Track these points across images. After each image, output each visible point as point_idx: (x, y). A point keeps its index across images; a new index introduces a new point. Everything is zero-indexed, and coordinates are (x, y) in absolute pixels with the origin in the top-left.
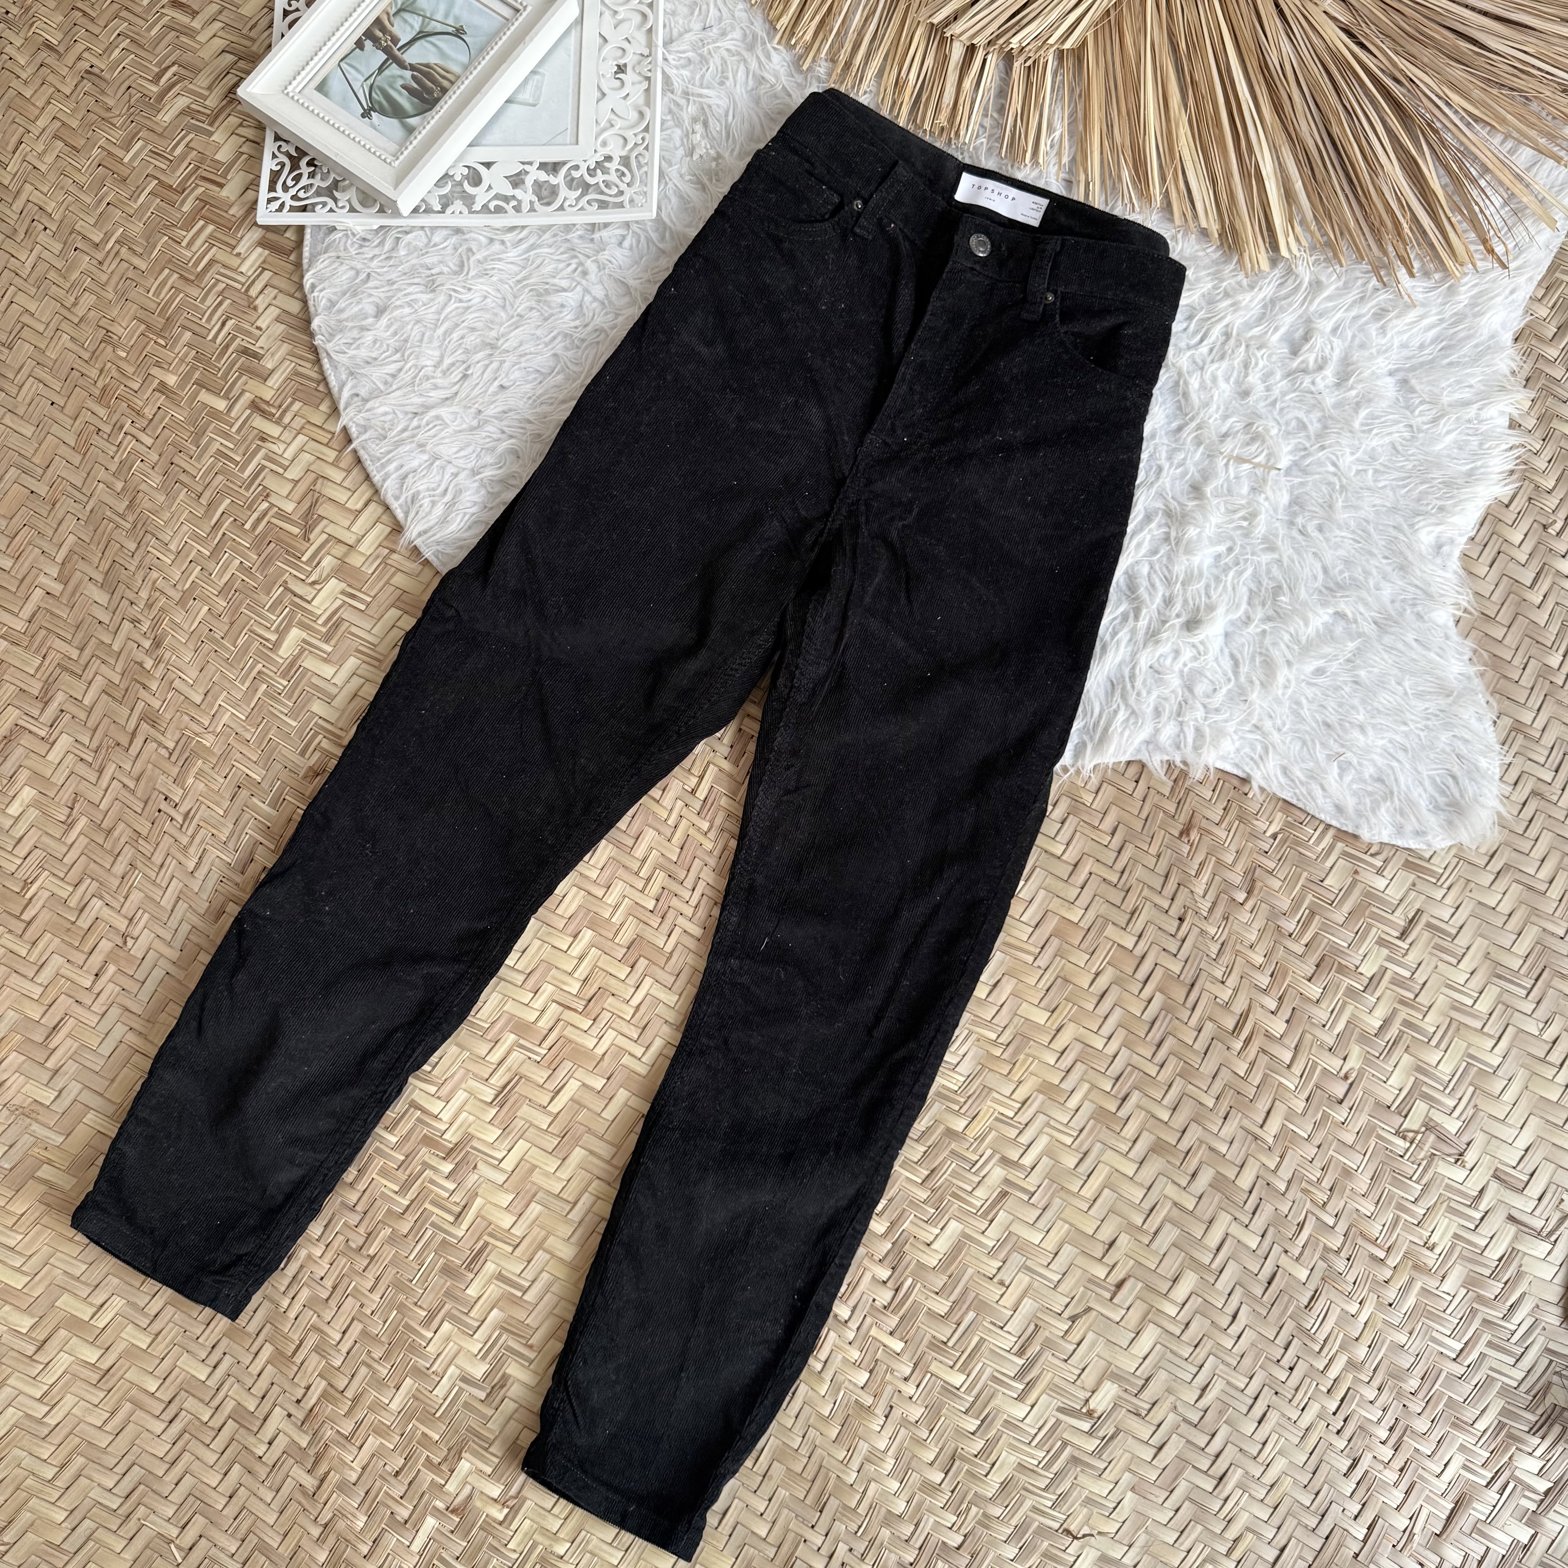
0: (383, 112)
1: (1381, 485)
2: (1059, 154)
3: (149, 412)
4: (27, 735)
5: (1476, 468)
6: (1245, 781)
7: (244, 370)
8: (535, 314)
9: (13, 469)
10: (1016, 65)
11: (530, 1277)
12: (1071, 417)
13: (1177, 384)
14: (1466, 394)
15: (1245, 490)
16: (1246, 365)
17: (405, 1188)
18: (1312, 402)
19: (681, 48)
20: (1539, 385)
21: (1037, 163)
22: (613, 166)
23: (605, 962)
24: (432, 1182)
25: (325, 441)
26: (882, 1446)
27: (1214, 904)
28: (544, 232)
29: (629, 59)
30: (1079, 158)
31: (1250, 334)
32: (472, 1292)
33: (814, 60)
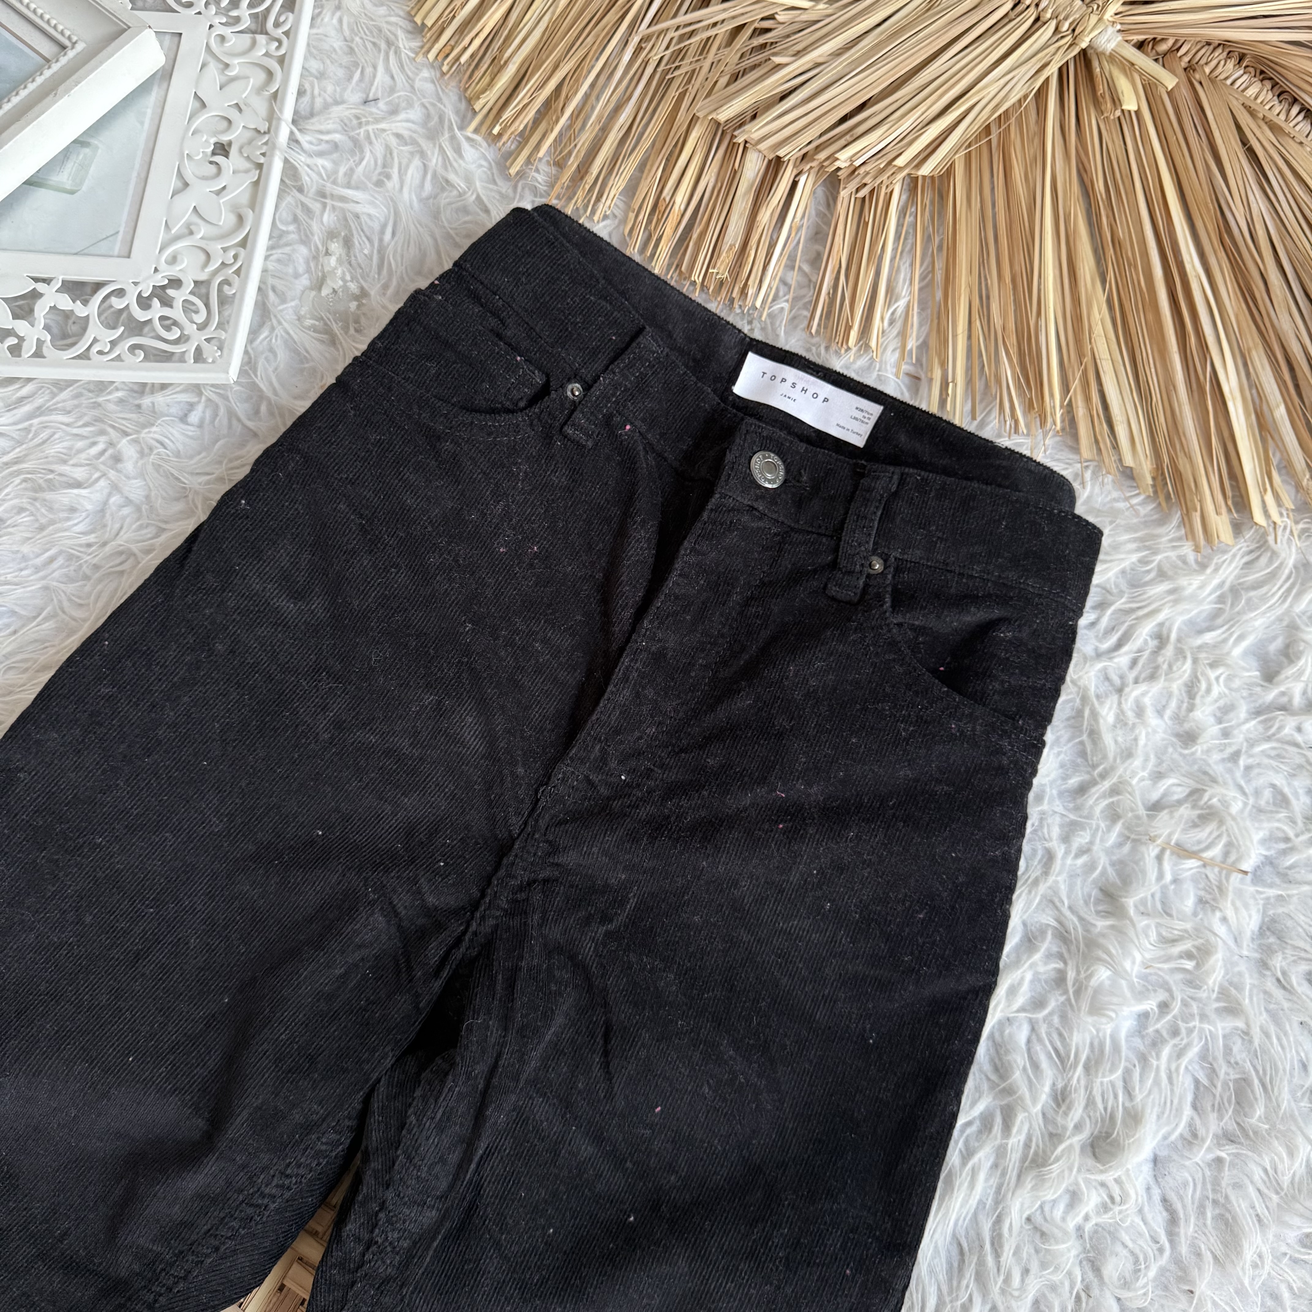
2: (903, 335)
8: (24, 518)
10: (844, 194)
12: (905, 773)
13: (1079, 714)
15: (1190, 903)
16: (1191, 689)
18: (1299, 760)
21: (867, 346)
22: (181, 295)
28: (62, 390)
30: (933, 343)
31: (1199, 641)
33: (528, 161)
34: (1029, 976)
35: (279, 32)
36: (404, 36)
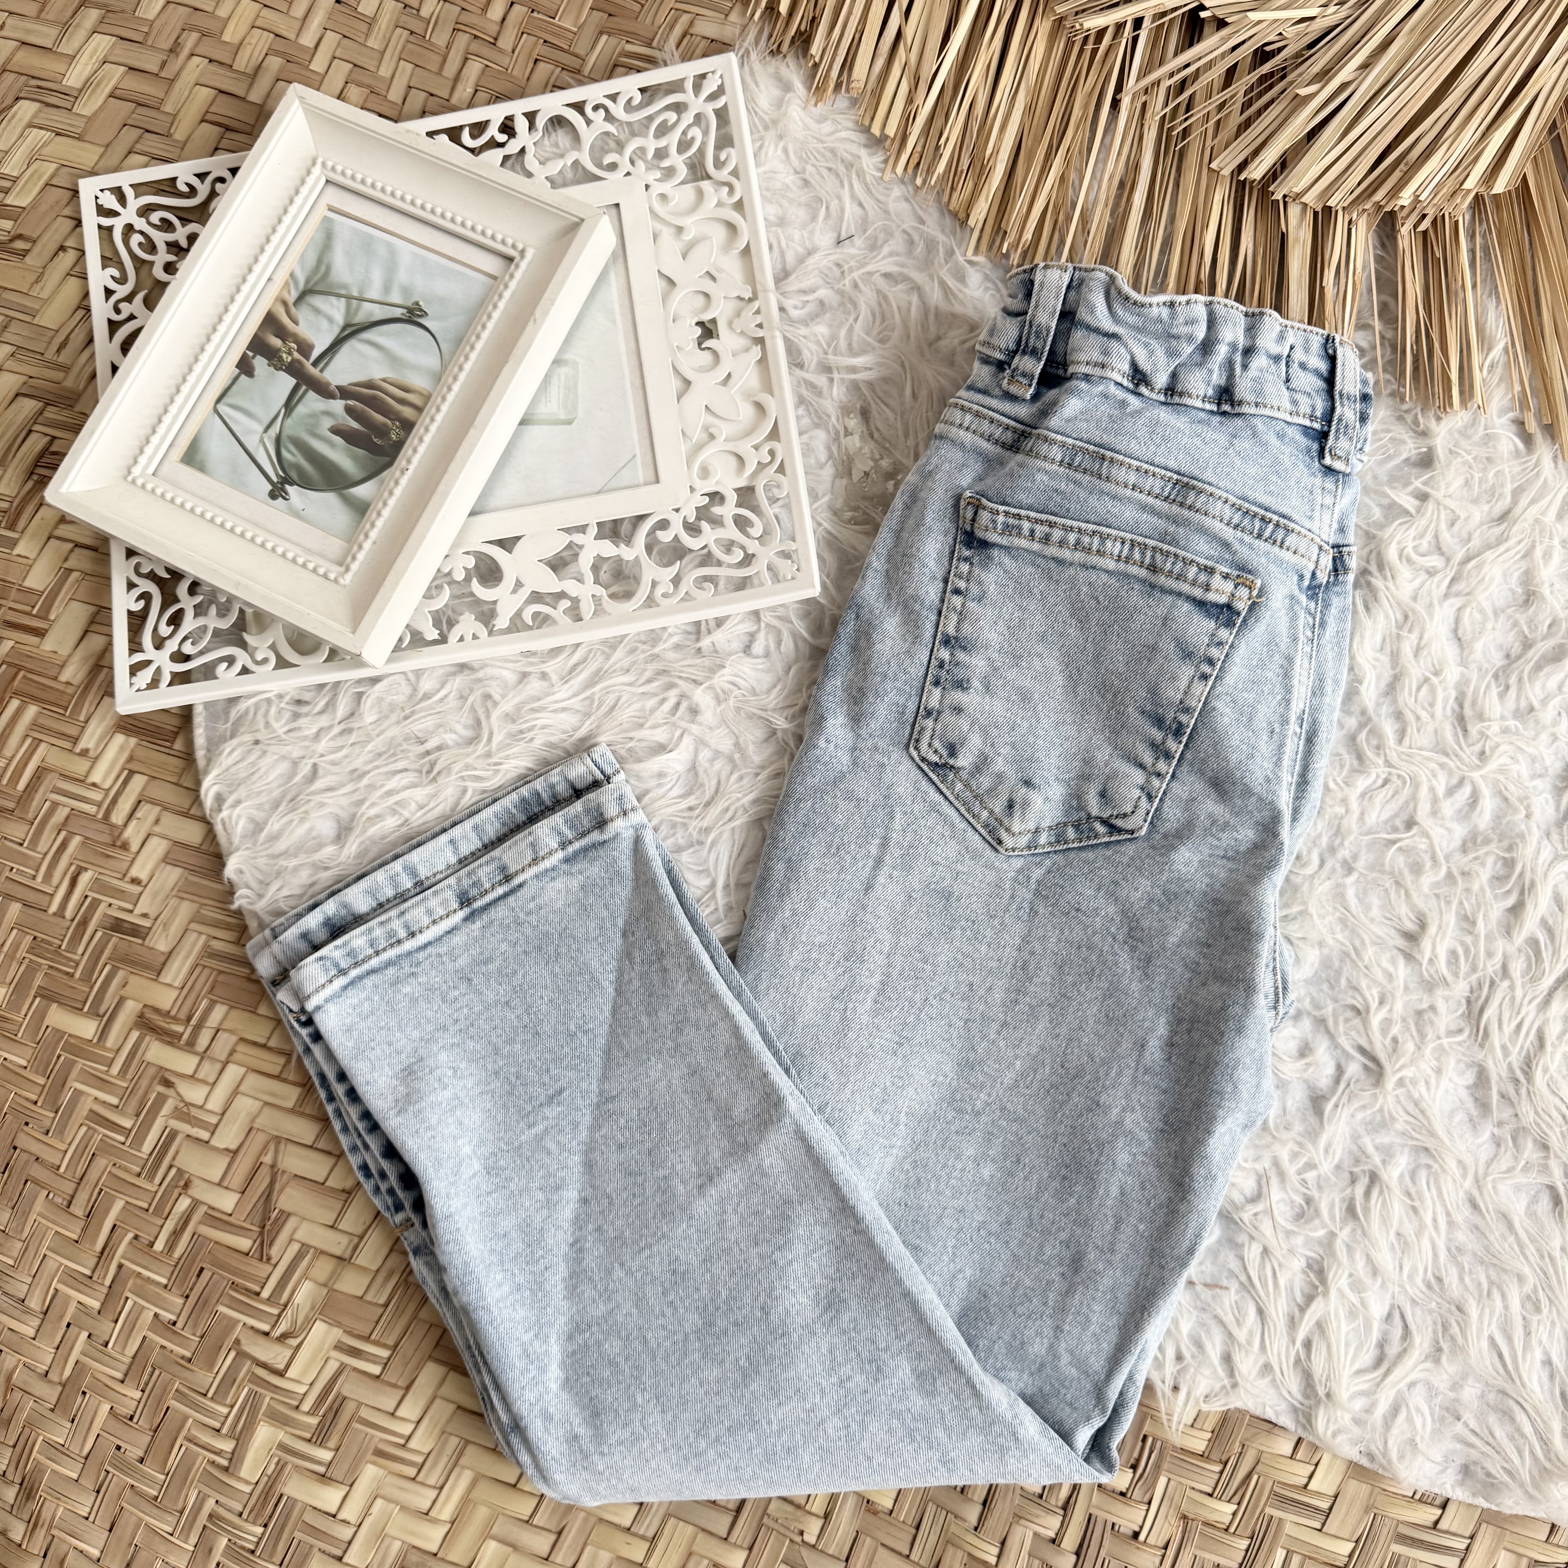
0: (306, 483)
7: (119, 961)
19: (805, 285)
22: (729, 509)
28: (614, 648)
29: (719, 311)
35: (723, 175)
36: (863, 153)
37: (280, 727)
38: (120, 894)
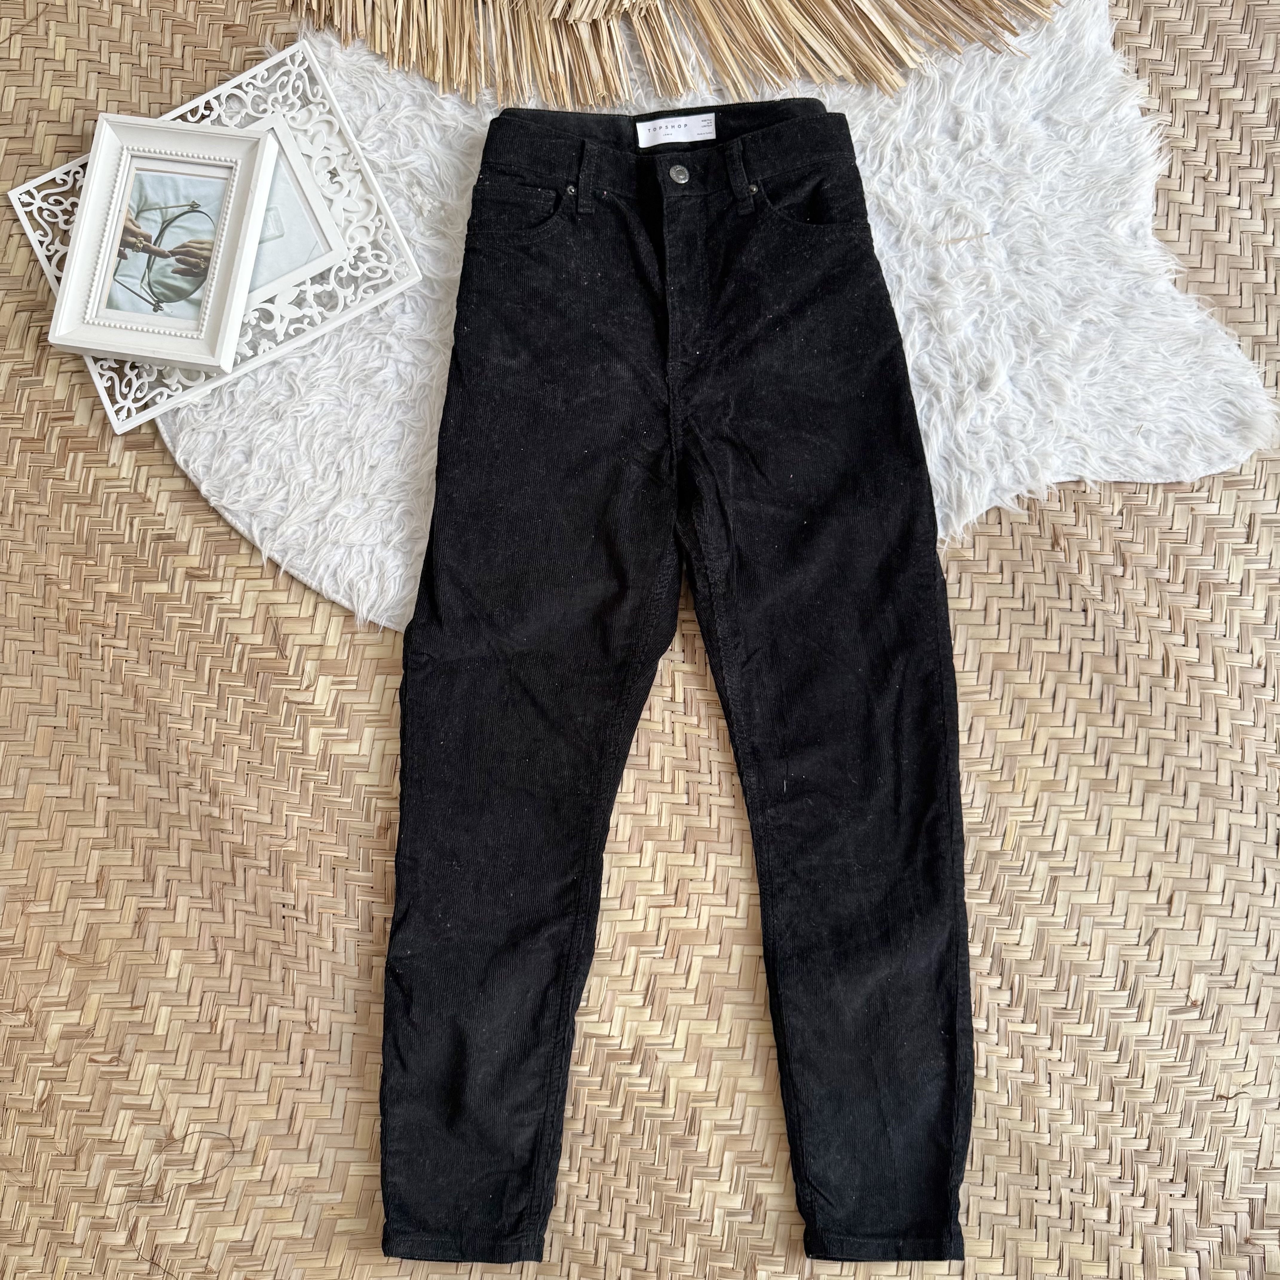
0: (169, 300)
1: (1068, 208)
2: (702, 72)
3: (111, 621)
4: (152, 913)
5: (1133, 160)
6: (1078, 482)
7: (167, 552)
8: (367, 398)
9: (31, 718)
10: (634, 19)
11: (739, 1116)
12: (817, 273)
13: (879, 205)
14: (1100, 106)
15: (970, 262)
16: (923, 165)
17: (613, 1100)
18: (987, 169)
19: (370, 134)
20: (1148, 71)
21: (689, 88)
22: (369, 253)
23: (673, 859)
24: (631, 1085)
25: (259, 575)
26: (1057, 1105)
27: (1103, 586)
28: (341, 331)
29: (336, 163)
30: (718, 68)
31: (915, 141)
32: (702, 1148)
33: (477, 93)
34: (916, 334)
35: (318, 99)
36: (376, 64)
37: (202, 419)
38: (155, 523)
